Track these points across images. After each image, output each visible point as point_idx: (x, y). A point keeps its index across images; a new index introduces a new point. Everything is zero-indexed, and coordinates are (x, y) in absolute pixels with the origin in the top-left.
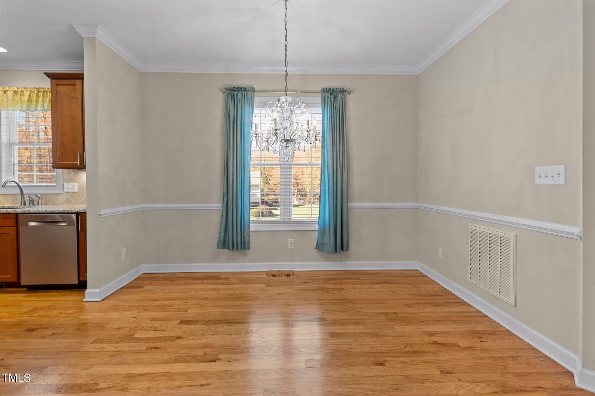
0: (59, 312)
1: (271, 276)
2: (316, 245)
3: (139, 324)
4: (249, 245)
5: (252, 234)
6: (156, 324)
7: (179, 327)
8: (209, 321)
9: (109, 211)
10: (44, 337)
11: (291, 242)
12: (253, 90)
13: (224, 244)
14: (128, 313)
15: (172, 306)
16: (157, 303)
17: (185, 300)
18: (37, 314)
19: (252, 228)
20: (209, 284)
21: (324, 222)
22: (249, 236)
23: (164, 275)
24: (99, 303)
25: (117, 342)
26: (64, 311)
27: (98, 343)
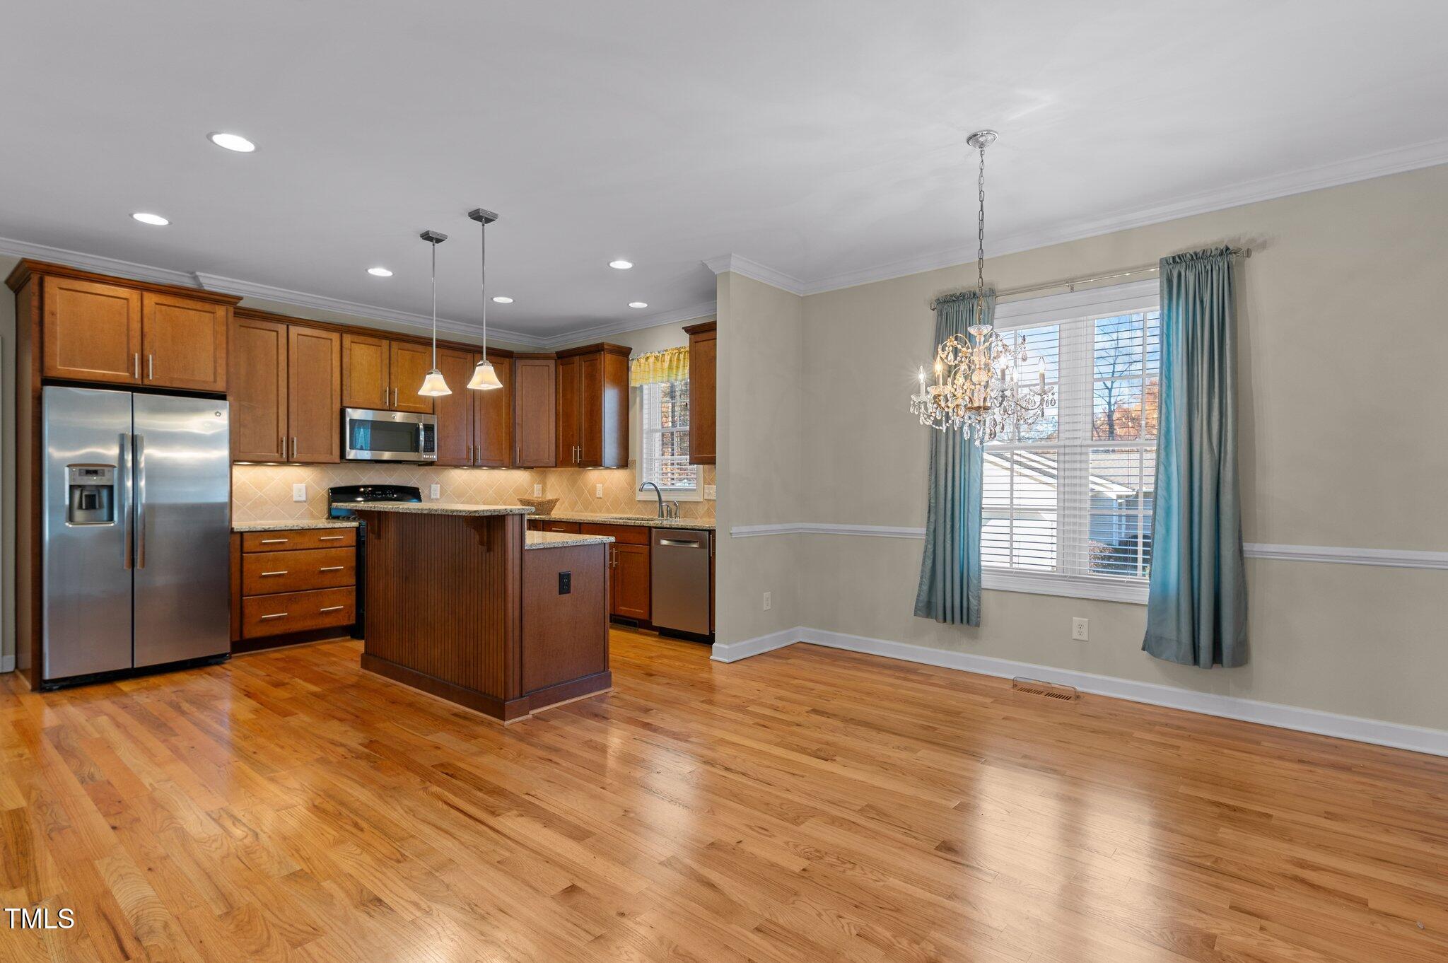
0: (681, 664)
1: (1021, 689)
2: (1145, 641)
3: (760, 698)
4: (980, 617)
5: (984, 595)
6: (780, 704)
7: (806, 714)
8: (851, 719)
9: (744, 529)
10: (659, 684)
11: (1080, 626)
12: (992, 293)
13: (927, 607)
14: (753, 683)
15: (813, 690)
16: (796, 682)
17: (837, 687)
18: (660, 661)
19: (985, 584)
20: (889, 676)
21: (1165, 586)
22: (979, 598)
23: (828, 649)
24: (726, 665)
25: (726, 709)
26: (687, 665)
27: (707, 703)
